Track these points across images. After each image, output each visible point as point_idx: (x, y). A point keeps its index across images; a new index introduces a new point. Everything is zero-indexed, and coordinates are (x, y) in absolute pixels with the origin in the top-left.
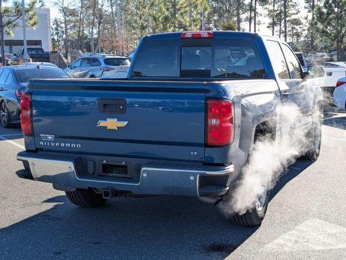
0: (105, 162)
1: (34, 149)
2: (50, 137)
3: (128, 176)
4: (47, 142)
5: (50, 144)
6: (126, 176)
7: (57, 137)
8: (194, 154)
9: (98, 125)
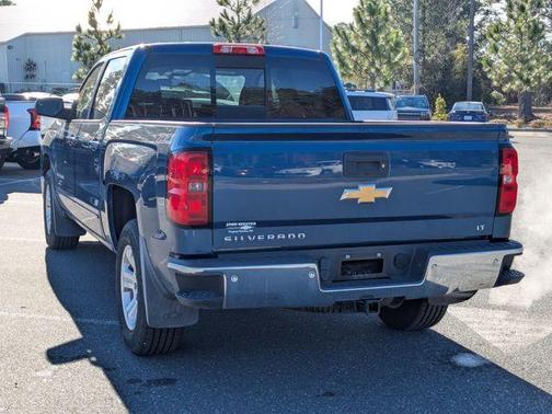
0: (348, 257)
2: (246, 227)
3: (382, 274)
4: (239, 235)
5: (246, 238)
6: (380, 275)
7: (260, 224)
8: (481, 228)
9: (342, 198)
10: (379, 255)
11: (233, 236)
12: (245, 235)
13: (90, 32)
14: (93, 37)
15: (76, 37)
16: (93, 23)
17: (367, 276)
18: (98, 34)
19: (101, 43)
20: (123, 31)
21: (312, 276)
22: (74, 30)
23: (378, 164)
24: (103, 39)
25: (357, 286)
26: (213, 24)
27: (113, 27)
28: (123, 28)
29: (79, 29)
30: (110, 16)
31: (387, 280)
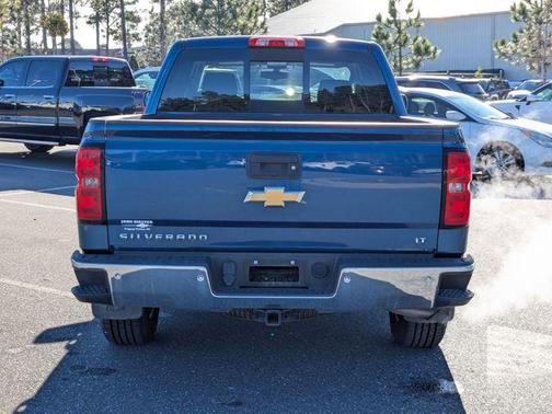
0: (256, 262)
1: (107, 247)
2: (142, 225)
3: (299, 284)
4: (135, 233)
5: (142, 237)
6: (296, 284)
7: (157, 223)
8: (420, 241)
9: (246, 200)
10: (293, 262)
11: (129, 233)
12: (142, 233)
13: (389, 22)
14: (393, 26)
15: (376, 26)
16: (393, 12)
17: (280, 284)
18: (397, 23)
19: (400, 32)
20: (423, 20)
21: (201, 279)
22: (375, 20)
23: (286, 165)
24: (402, 28)
25: (269, 294)
26: (513, 9)
27: (413, 15)
28: (422, 16)
29: (379, 18)
30: (410, 5)
31: (305, 289)
